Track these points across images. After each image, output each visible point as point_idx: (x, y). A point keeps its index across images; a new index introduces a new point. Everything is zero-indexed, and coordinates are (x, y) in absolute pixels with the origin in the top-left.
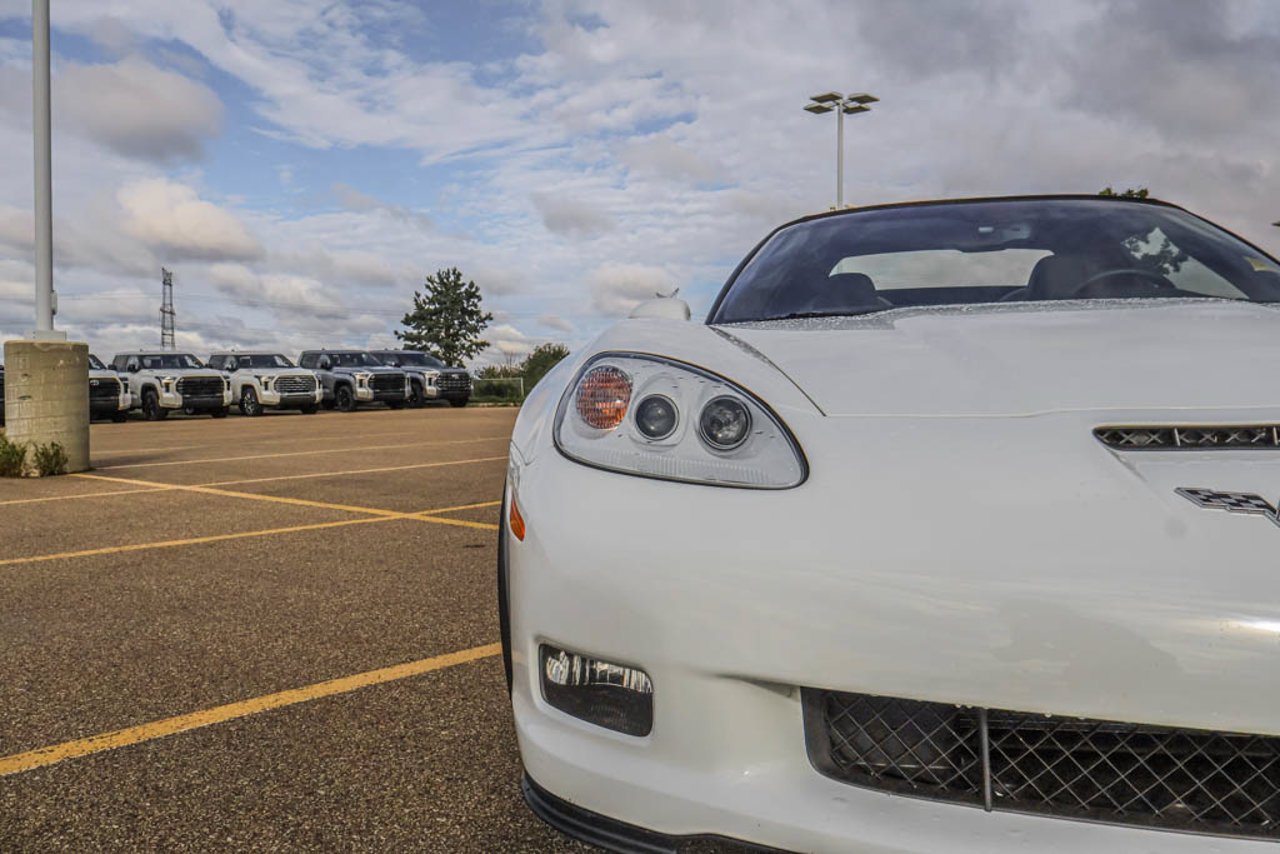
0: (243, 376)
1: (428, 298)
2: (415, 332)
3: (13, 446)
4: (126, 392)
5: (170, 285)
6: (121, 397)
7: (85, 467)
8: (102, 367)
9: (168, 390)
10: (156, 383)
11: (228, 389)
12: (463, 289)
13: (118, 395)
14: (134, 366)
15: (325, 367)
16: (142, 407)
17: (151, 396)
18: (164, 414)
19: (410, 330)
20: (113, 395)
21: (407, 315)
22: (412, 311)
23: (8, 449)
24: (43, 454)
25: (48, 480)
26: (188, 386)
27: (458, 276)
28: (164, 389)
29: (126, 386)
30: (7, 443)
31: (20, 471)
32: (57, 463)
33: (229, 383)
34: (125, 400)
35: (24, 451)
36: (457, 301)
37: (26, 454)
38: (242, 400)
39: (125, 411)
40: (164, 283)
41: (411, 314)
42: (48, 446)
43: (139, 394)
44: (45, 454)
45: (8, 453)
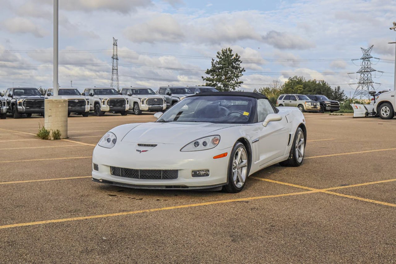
0: (135, 98)
1: (217, 62)
2: (211, 77)
3: (47, 131)
4: (88, 104)
5: (117, 46)
6: (86, 106)
7: (66, 137)
8: (80, 94)
9: (104, 104)
10: (100, 101)
11: (128, 104)
12: (233, 57)
13: (85, 106)
14: (92, 94)
15: (168, 94)
16: (95, 110)
17: (97, 106)
18: (103, 114)
19: (209, 76)
20: (83, 106)
21: (208, 69)
22: (210, 68)
23: (45, 131)
24: (54, 133)
25: (56, 141)
26: (112, 103)
27: (231, 51)
28: (103, 104)
29: (88, 102)
30: (45, 129)
31: (48, 138)
32: (58, 136)
33: (128, 101)
34: (88, 108)
35: (49, 132)
36: (230, 63)
37: (50, 133)
38: (134, 108)
39: (88, 112)
40: (114, 45)
41: (209, 69)
42: (56, 131)
43: (93, 105)
44: (55, 133)
45: (45, 133)
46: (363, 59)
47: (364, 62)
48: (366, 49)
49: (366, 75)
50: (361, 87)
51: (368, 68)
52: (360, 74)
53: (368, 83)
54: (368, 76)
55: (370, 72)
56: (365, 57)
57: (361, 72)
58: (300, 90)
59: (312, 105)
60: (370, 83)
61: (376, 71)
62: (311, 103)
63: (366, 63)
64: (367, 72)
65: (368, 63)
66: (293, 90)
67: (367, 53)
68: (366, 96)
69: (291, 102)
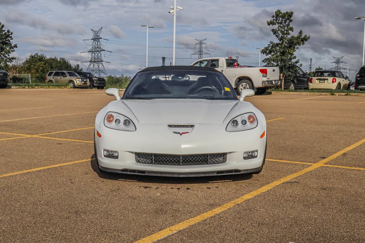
12: (4, 33)
46: (94, 39)
47: (94, 43)
48: (96, 30)
49: (96, 54)
50: (92, 66)
51: (98, 48)
52: (91, 53)
53: (98, 62)
54: (98, 55)
55: (100, 52)
56: (95, 38)
57: (92, 51)
58: (42, 67)
59: (82, 81)
60: (100, 61)
61: (105, 50)
62: (82, 80)
63: (96, 43)
64: (98, 51)
65: (98, 44)
66: (35, 67)
67: (97, 34)
68: (97, 73)
69: (61, 78)
